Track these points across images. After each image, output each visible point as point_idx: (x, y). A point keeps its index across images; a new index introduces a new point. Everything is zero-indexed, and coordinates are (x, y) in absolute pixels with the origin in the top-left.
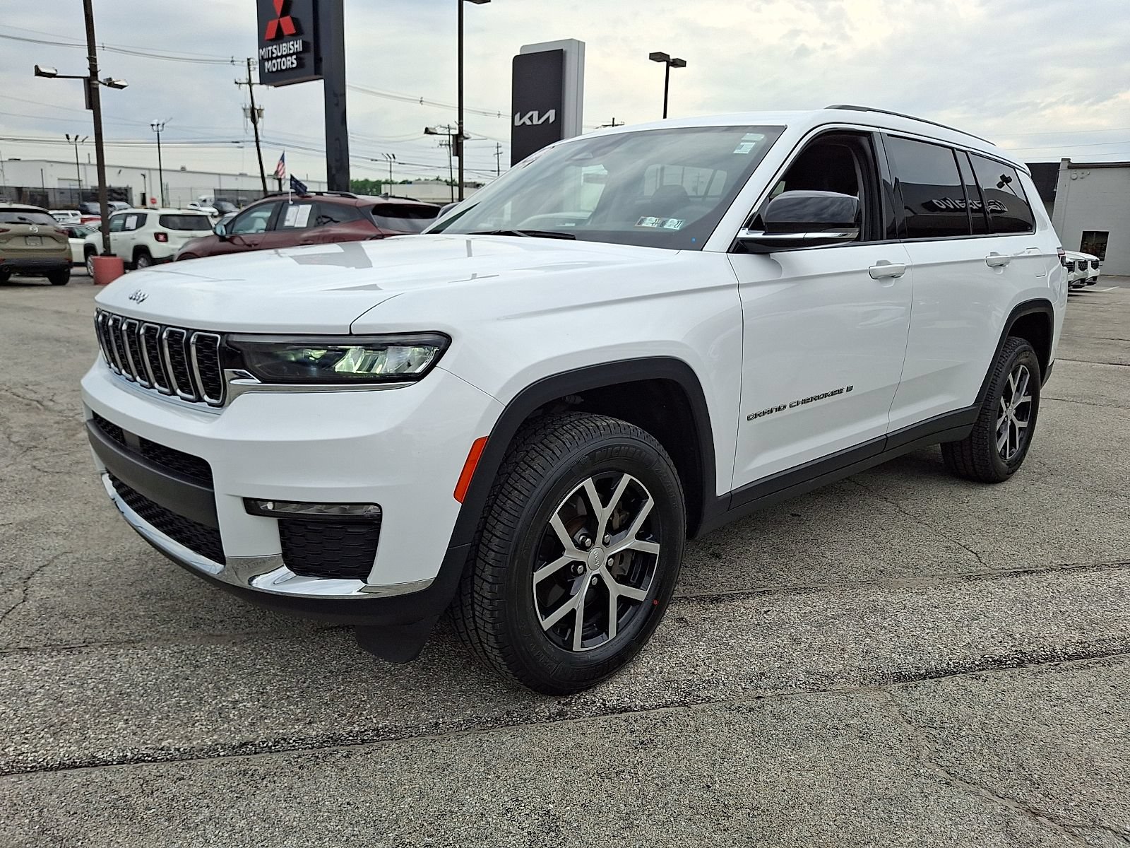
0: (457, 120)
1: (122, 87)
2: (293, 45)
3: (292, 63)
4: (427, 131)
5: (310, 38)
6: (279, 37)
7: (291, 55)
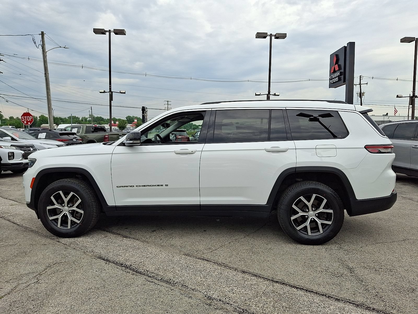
0: (412, 90)
1: (278, 95)
2: (337, 74)
3: (337, 80)
4: (398, 96)
5: (342, 71)
6: (335, 72)
7: (336, 77)
